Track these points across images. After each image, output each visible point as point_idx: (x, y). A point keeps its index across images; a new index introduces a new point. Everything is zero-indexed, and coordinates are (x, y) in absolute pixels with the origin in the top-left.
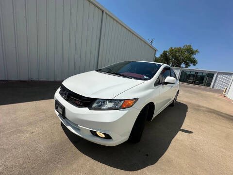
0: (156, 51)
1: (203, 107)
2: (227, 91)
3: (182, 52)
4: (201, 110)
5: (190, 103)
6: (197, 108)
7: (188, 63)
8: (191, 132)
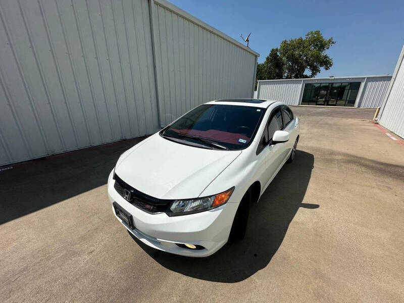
0: (256, 56)
1: (339, 154)
2: (380, 113)
3: (304, 47)
4: (334, 160)
5: (318, 150)
6: (328, 157)
7: (316, 66)
8: (317, 206)
